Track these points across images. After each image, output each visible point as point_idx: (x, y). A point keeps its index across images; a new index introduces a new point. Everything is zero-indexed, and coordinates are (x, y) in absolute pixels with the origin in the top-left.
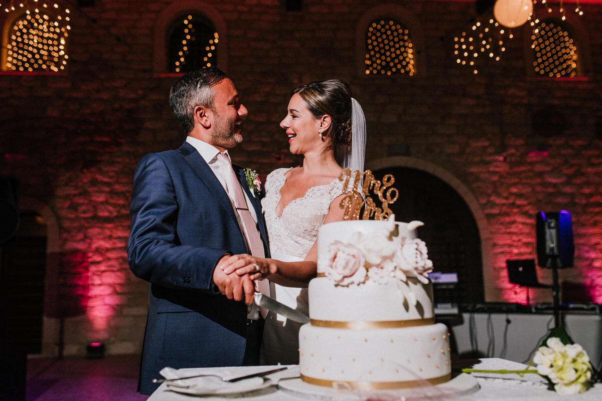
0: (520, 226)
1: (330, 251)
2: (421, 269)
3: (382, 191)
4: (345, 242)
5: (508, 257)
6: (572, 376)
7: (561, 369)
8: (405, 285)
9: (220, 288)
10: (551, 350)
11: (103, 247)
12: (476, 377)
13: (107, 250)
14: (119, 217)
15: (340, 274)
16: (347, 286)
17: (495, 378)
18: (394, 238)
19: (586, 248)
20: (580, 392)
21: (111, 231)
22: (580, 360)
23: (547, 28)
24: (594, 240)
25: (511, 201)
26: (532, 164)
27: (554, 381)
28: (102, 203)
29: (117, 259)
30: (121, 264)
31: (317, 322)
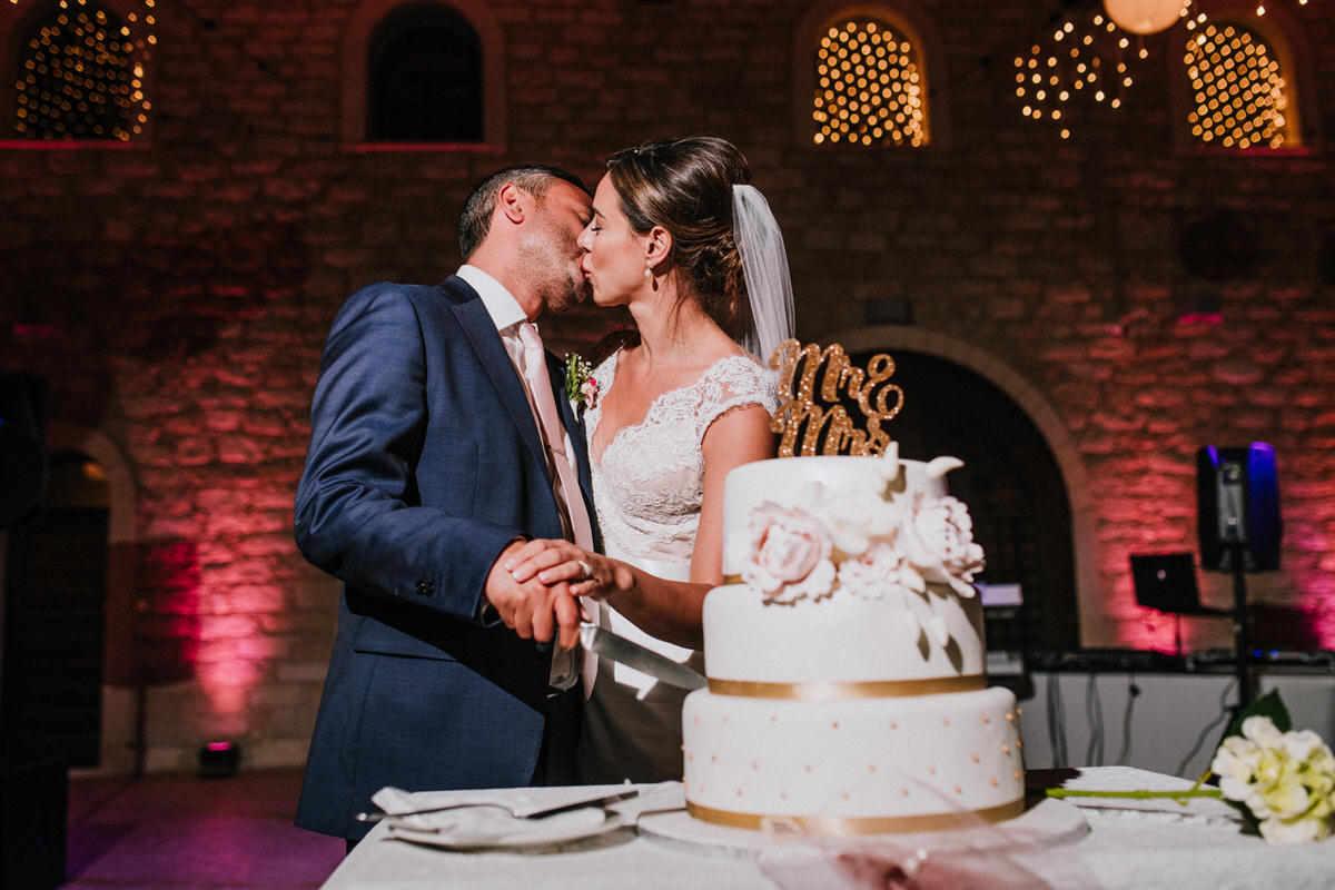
0: (1160, 480)
1: (752, 525)
2: (958, 563)
3: (866, 391)
4: (787, 504)
5: (1133, 549)
6: (1300, 801)
7: (1274, 787)
8: (920, 601)
9: (502, 613)
10: (1251, 745)
11: (234, 530)
12: (1080, 807)
13: (243, 537)
14: (270, 464)
15: (776, 577)
16: (792, 604)
17: (1121, 809)
18: (896, 496)
19: (1306, 529)
20: (1316, 839)
21: (250, 495)
22: (1316, 767)
23: (1220, 39)
24: (1324, 510)
25: (1138, 424)
26: (1186, 341)
27: (1258, 814)
28: (231, 433)
29: (264, 557)
30: (272, 568)
31: (724, 685)
